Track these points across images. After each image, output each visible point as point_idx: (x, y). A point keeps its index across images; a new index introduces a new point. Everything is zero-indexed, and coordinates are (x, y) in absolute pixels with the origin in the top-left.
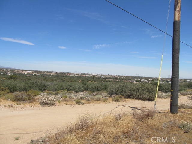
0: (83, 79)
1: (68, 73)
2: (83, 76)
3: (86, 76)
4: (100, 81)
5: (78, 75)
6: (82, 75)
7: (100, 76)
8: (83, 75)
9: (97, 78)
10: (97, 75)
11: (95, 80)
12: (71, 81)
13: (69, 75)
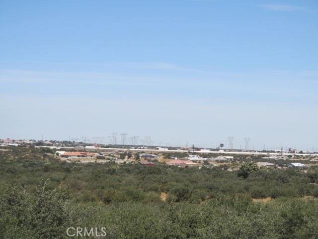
0: (180, 186)
1: (69, 145)
2: (170, 162)
3: (191, 161)
4: (291, 194)
5: (132, 160)
6: (160, 159)
7: (281, 162)
8: (168, 156)
9: (266, 176)
10: (259, 158)
11: (256, 187)
12: (107, 201)
13: (74, 157)
